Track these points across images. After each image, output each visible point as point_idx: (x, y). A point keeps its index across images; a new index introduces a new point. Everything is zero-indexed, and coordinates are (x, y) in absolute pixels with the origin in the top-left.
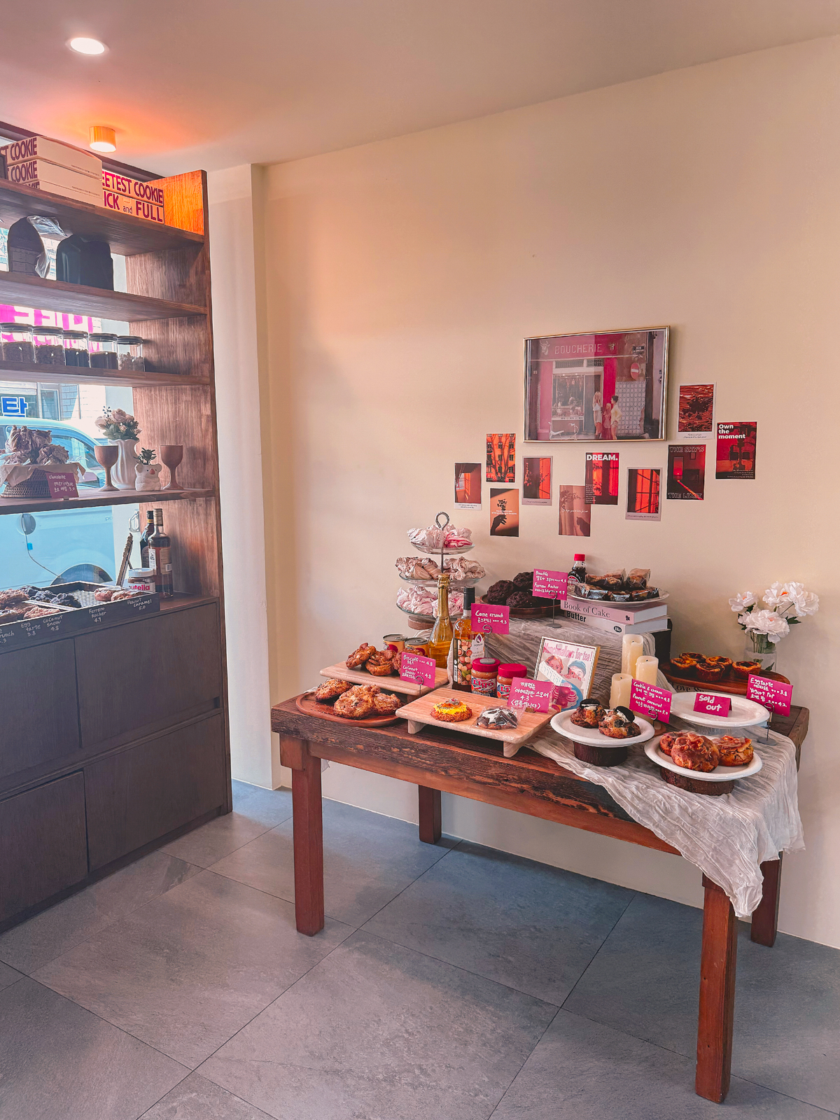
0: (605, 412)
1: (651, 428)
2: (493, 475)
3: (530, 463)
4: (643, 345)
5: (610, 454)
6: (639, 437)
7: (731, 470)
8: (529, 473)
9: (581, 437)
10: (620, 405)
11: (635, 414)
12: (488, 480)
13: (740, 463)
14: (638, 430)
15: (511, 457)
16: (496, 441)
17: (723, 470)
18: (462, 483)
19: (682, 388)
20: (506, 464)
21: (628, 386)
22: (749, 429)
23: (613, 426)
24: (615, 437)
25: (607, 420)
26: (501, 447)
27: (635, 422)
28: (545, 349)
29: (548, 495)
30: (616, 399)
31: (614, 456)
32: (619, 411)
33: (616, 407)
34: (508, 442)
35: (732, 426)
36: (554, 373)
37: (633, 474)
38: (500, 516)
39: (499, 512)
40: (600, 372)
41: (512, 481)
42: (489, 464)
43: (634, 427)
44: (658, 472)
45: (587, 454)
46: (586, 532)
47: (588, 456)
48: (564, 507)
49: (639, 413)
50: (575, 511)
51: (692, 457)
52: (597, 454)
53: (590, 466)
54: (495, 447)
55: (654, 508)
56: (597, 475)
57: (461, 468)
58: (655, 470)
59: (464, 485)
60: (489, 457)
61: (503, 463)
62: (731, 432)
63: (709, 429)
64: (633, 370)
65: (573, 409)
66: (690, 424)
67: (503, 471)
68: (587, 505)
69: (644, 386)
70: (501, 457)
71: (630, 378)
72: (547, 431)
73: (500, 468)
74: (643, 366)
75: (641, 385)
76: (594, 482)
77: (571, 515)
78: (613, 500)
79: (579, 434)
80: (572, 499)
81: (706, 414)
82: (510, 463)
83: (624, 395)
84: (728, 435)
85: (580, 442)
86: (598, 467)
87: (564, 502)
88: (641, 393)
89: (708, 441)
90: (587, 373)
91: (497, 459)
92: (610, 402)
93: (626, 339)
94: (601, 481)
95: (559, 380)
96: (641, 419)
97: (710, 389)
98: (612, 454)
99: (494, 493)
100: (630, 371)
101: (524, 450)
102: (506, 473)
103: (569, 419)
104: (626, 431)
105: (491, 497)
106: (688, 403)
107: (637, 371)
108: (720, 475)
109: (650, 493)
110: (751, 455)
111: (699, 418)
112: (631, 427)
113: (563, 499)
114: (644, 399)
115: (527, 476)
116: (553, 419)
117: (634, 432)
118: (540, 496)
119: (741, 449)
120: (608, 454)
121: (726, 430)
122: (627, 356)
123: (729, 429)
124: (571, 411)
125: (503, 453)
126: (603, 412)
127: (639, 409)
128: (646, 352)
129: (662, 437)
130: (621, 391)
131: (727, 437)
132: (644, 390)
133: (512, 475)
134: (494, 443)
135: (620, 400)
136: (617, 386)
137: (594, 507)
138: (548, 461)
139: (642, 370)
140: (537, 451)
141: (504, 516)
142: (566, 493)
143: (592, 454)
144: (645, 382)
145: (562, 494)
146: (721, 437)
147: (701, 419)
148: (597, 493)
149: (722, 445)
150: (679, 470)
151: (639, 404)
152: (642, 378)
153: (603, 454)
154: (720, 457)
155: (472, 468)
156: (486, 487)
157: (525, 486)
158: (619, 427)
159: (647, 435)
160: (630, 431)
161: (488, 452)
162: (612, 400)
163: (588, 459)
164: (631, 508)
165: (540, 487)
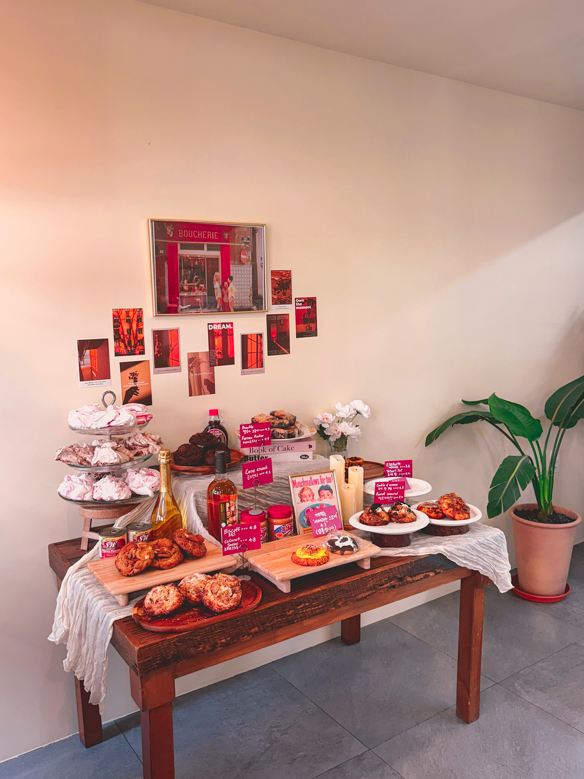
0: (223, 289)
1: (257, 302)
2: (123, 349)
3: (159, 335)
4: (249, 237)
5: (227, 323)
6: (249, 309)
7: (305, 331)
8: (159, 344)
9: (206, 310)
10: (235, 283)
11: (246, 291)
12: (116, 355)
13: (309, 326)
14: (249, 304)
15: (140, 330)
16: (123, 316)
18: (87, 360)
19: (272, 272)
20: (136, 337)
21: (237, 268)
22: (311, 301)
23: (230, 301)
24: (232, 310)
25: (226, 296)
26: (130, 322)
27: (246, 297)
28: (170, 231)
29: (177, 363)
30: (231, 279)
31: (230, 325)
32: (234, 288)
33: (231, 285)
34: (136, 316)
35: (303, 300)
36: (179, 253)
37: (244, 338)
38: (132, 388)
39: (131, 384)
40: (218, 256)
41: (143, 353)
42: (116, 339)
43: (246, 301)
44: (261, 335)
45: (209, 324)
46: (212, 390)
47: (209, 326)
48: (192, 372)
49: (249, 290)
50: (202, 374)
51: (282, 323)
52: (217, 324)
53: (212, 334)
54: (123, 321)
55: (260, 364)
56: (218, 342)
57: (83, 345)
58: (259, 334)
59: (89, 362)
60: (116, 332)
61: (132, 336)
62: (304, 304)
63: (290, 302)
64: (242, 256)
65: (198, 286)
66: (279, 299)
67: (133, 345)
68: (212, 365)
69: (251, 269)
70: (130, 330)
71: (241, 263)
72: (176, 306)
73: (130, 342)
74: (250, 254)
75: (248, 268)
76: (216, 348)
77: (199, 378)
78: (232, 362)
79: (204, 307)
80: (199, 364)
81: (288, 291)
82: (140, 336)
83: (237, 276)
84: (301, 306)
85: (205, 314)
86: (218, 335)
87: (192, 367)
88: (249, 274)
89: (290, 310)
90: (207, 256)
91: (126, 333)
92: (227, 281)
93: (236, 231)
94: (221, 346)
95: (183, 259)
96: (250, 295)
97: (288, 273)
98: (228, 324)
99: (124, 366)
100: (240, 257)
101: (152, 323)
102: (137, 347)
103: (195, 295)
104: (240, 305)
105: (121, 372)
106: (277, 283)
107: (245, 257)
108: (299, 335)
109: (257, 352)
110: (314, 320)
111: (284, 294)
112: (243, 301)
113: (191, 365)
114: (251, 280)
115: (157, 347)
116: (180, 294)
117: (246, 305)
118: (171, 364)
119: (309, 316)
120: (225, 324)
121: (299, 303)
122: (238, 244)
123: (301, 302)
124: (196, 288)
125: (131, 327)
126: (222, 289)
127: (248, 287)
128: (251, 242)
129: (265, 309)
130: (234, 272)
131: (301, 308)
132: (251, 272)
133: (141, 347)
134: (121, 318)
135: (234, 279)
136: (231, 268)
137: (216, 368)
138: (176, 332)
139: (249, 256)
140: (167, 323)
141: (136, 388)
142: (194, 360)
143: (213, 324)
144: (251, 266)
145: (190, 361)
146: (297, 308)
147: (285, 295)
148: (219, 356)
149: (298, 313)
150: (274, 333)
151: (248, 284)
152: (249, 263)
153: (222, 324)
154: (298, 322)
155: (101, 344)
156: (115, 362)
157: (156, 357)
158: (235, 302)
159: (255, 307)
160: (243, 305)
161: (114, 327)
162: (228, 280)
163: (210, 329)
164: (245, 366)
165: (170, 357)
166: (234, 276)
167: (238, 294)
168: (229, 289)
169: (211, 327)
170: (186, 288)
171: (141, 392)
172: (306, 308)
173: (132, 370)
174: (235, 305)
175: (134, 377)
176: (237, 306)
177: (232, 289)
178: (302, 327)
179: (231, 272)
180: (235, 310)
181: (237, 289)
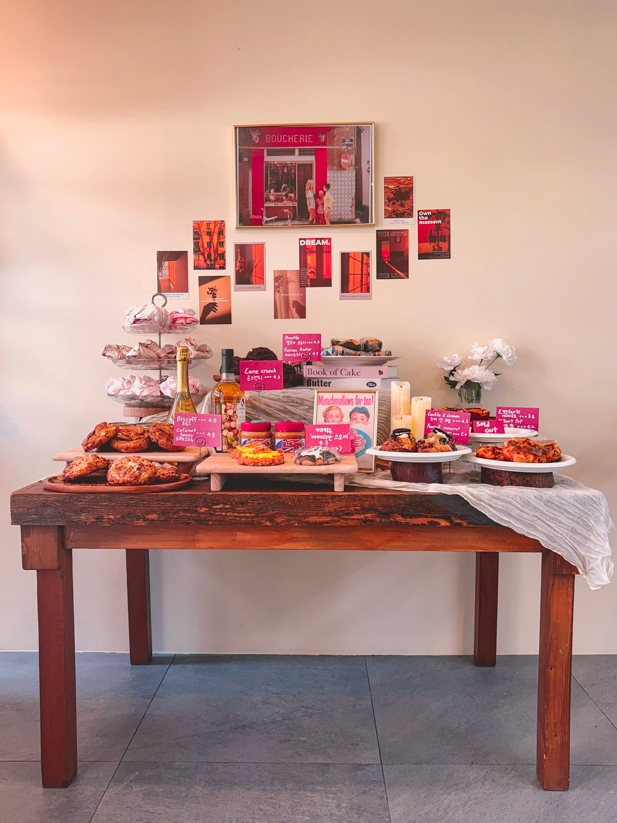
0: (318, 199)
1: (362, 214)
2: (202, 263)
3: (241, 250)
4: (352, 138)
5: (323, 239)
6: (350, 222)
7: (431, 251)
8: (241, 259)
9: (296, 222)
10: (332, 192)
11: (346, 200)
12: (195, 268)
13: (438, 245)
14: (351, 216)
15: (222, 244)
16: (204, 228)
17: (424, 251)
18: (165, 272)
19: (386, 179)
20: (216, 251)
21: (336, 175)
22: (443, 215)
23: (326, 212)
24: (328, 222)
25: (320, 206)
26: (210, 234)
27: (346, 208)
28: (256, 137)
29: (261, 280)
30: (328, 187)
31: (327, 240)
32: (331, 197)
33: (328, 194)
34: (217, 228)
35: (430, 213)
36: (265, 160)
37: (345, 257)
38: (210, 304)
39: (210, 300)
40: (311, 161)
41: (223, 268)
42: (197, 251)
43: (346, 213)
44: (368, 254)
45: (300, 239)
46: (302, 313)
47: (301, 241)
48: (279, 292)
49: (350, 200)
50: (290, 294)
51: (398, 241)
52: (311, 239)
53: (304, 251)
54: (203, 234)
55: (366, 288)
56: (311, 259)
57: (163, 256)
58: (365, 253)
59: (168, 274)
60: (196, 244)
61: (212, 250)
62: (430, 218)
63: (410, 215)
64: (343, 161)
65: (286, 195)
66: (394, 211)
67: (213, 258)
68: (303, 286)
69: (354, 175)
70: (210, 244)
71: (341, 168)
72: (260, 217)
73: (209, 255)
74: (352, 157)
75: (351, 175)
76: (309, 266)
77: (287, 299)
78: (328, 283)
79: (293, 219)
80: (287, 283)
81: (408, 201)
82: (220, 250)
83: (336, 183)
84: (427, 220)
85: (294, 227)
86: (312, 252)
87: (278, 287)
88: (351, 181)
89: (410, 226)
90: (299, 161)
91: (206, 246)
92: (323, 190)
93: (336, 132)
94: (315, 264)
95: (270, 167)
96: (352, 205)
97: (409, 181)
98: (325, 239)
99: (203, 280)
100: (340, 161)
101: (234, 236)
102: (217, 260)
103: (282, 205)
104: (339, 217)
105: (199, 286)
106: (392, 192)
107: (346, 161)
108: (422, 256)
109: (362, 274)
110: (446, 238)
111: (402, 206)
112: (343, 213)
113: (277, 284)
114: (354, 187)
115: (239, 262)
116: (266, 205)
117: (346, 217)
118: (253, 281)
119: (438, 233)
120: (321, 239)
121: (425, 216)
122: (337, 147)
123: (427, 216)
124: (284, 198)
125: (212, 239)
126: (316, 199)
127: (350, 196)
128: (354, 144)
129: (372, 222)
130: (332, 179)
131: (426, 223)
132: (354, 179)
133: (222, 262)
134: (202, 230)
135: (331, 187)
136: (328, 175)
137: (308, 289)
138: (261, 247)
139: (352, 161)
140: (251, 237)
141: (214, 304)
142: (281, 278)
143: (305, 239)
144: (354, 171)
145: (277, 279)
146: (421, 223)
147: (404, 207)
148: (312, 276)
149: (422, 230)
150: (386, 252)
151: (350, 192)
152: (352, 168)
153: (317, 239)
154: (421, 240)
155: (180, 256)
156: (194, 276)
157: (237, 272)
158: (332, 213)
159: (358, 220)
160: (343, 217)
161: (194, 239)
162: (324, 188)
163: (301, 244)
164: (345, 288)
165: (254, 273)
166: (332, 184)
167: (336, 205)
168: (325, 198)
169: (303, 243)
170: (272, 198)
171: (220, 310)
172: (434, 222)
173: (211, 284)
174: (332, 217)
175: (213, 292)
176: (335, 218)
177: (329, 199)
178: (428, 247)
179: (328, 179)
180: (332, 223)
181: (334, 198)
